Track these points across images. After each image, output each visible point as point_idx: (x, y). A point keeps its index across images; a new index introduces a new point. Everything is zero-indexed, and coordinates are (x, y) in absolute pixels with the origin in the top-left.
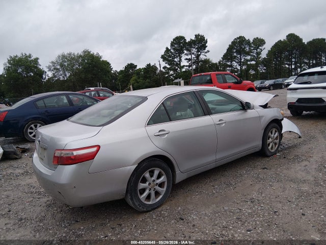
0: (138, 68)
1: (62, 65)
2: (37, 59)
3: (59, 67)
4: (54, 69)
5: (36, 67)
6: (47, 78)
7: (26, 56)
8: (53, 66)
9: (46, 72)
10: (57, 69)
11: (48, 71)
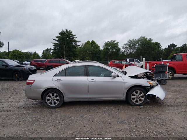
0: (177, 46)
1: (129, 46)
2: (118, 42)
3: (127, 47)
4: (125, 48)
5: (117, 47)
6: (122, 52)
7: (113, 42)
8: (125, 46)
9: (121, 49)
10: (127, 48)
11: (122, 49)
